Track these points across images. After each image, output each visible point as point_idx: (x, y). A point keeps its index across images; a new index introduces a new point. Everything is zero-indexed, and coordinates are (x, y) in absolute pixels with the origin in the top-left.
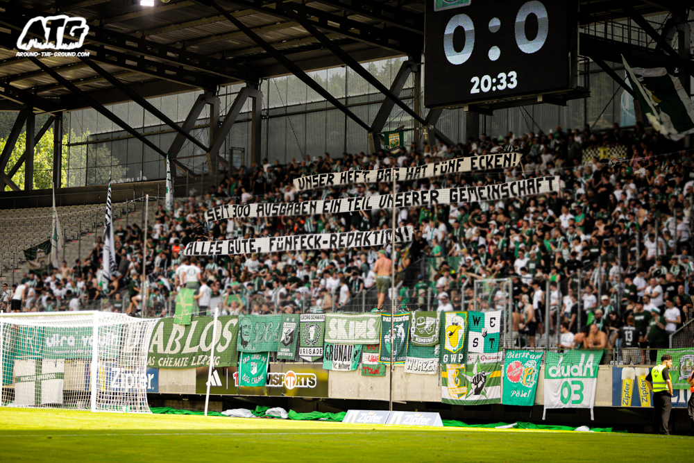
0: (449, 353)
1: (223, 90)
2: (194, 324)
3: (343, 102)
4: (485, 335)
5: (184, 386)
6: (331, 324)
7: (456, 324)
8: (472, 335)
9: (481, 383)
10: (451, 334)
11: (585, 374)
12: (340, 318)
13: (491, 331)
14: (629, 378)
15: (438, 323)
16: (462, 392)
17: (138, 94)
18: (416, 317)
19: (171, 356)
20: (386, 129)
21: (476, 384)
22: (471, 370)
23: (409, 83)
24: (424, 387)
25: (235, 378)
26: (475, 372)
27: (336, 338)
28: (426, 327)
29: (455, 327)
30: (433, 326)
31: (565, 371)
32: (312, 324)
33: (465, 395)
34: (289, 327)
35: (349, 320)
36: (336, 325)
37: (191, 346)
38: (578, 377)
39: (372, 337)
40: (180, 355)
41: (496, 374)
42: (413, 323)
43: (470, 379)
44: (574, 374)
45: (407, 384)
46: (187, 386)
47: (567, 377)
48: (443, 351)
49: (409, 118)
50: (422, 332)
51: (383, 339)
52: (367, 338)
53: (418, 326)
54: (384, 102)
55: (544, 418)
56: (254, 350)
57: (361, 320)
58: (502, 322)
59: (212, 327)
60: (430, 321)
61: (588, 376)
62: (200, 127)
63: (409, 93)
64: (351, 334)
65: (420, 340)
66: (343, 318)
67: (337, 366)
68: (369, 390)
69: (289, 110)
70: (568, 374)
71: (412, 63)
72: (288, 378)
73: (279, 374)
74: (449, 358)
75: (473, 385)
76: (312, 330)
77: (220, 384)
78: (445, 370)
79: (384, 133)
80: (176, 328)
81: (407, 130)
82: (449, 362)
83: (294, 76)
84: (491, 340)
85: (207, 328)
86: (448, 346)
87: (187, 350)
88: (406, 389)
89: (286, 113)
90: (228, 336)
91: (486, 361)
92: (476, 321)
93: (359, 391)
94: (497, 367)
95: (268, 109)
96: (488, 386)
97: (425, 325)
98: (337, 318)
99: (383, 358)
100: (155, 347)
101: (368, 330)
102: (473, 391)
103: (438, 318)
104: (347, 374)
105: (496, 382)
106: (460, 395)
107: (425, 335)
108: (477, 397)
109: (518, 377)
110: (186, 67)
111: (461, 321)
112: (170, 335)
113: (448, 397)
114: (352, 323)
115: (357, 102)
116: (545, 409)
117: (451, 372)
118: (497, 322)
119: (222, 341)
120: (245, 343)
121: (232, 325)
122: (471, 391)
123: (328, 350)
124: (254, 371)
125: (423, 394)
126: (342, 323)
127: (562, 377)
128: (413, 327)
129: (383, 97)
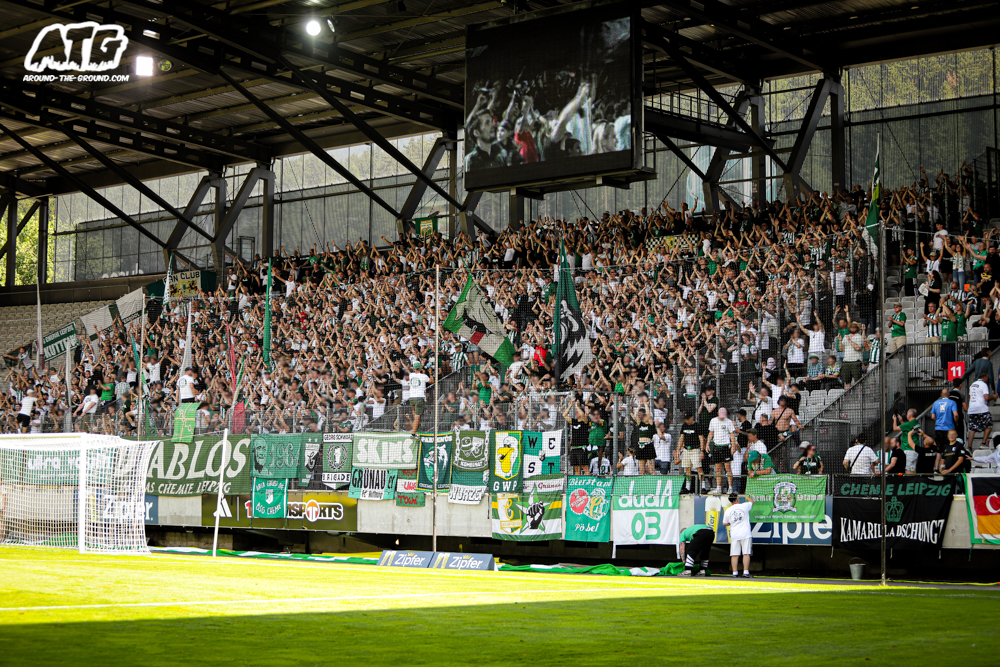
0: (501, 480)
1: (230, 171)
2: (199, 444)
3: (368, 185)
4: (544, 458)
5: (188, 517)
6: (360, 445)
7: (509, 446)
8: (528, 459)
9: (538, 515)
10: (502, 458)
11: (662, 505)
12: (371, 438)
13: (549, 454)
14: (714, 510)
15: (487, 444)
16: (516, 526)
17: (133, 176)
18: (461, 437)
19: (173, 481)
20: (417, 215)
21: (533, 516)
22: (527, 500)
23: (444, 162)
24: (470, 520)
25: (247, 508)
26: (531, 501)
27: (366, 462)
28: (473, 449)
29: (507, 449)
30: (481, 448)
31: (639, 502)
32: (337, 446)
33: (519, 530)
34: (311, 450)
35: (381, 440)
36: (366, 447)
37: (196, 471)
38: (654, 508)
39: (409, 460)
40: (184, 481)
41: (556, 505)
42: (458, 444)
43: (526, 511)
44: (648, 505)
45: (450, 516)
46: (192, 517)
47: (641, 508)
48: (493, 477)
49: (444, 202)
50: (468, 455)
51: (422, 462)
52: (403, 462)
53: (464, 448)
54: (415, 184)
55: (614, 557)
56: (271, 475)
57: (395, 441)
58: (563, 444)
59: (220, 448)
60: (477, 443)
61: (666, 507)
62: (204, 213)
63: (442, 175)
64: (384, 457)
65: (465, 464)
66: (374, 438)
67: (367, 494)
68: (406, 523)
69: (305, 195)
70: (642, 504)
71: (446, 140)
72: (310, 509)
73: (298, 503)
74: (501, 486)
75: (529, 517)
76: (338, 452)
77: (229, 515)
78: (495, 499)
79: (415, 220)
80: (179, 449)
81: (442, 217)
82: (501, 490)
83: (312, 155)
84: (550, 464)
85: (214, 449)
86: (499, 472)
87: (192, 474)
88: (449, 521)
89: (302, 197)
90: (241, 460)
91: (544, 490)
92: (533, 442)
93: (393, 525)
94: (558, 496)
95: (282, 193)
96: (548, 518)
97: (471, 446)
98: (367, 438)
99: (422, 485)
100: (155, 471)
101: (403, 453)
102: (528, 524)
103: (487, 439)
104: (379, 504)
105: (556, 514)
106: (513, 530)
107: (471, 459)
108: (534, 532)
109: (582, 508)
110: (189, 145)
111: (515, 443)
112: (171, 457)
113: (500, 532)
114: (385, 444)
115: (384, 183)
116: (614, 545)
117: (503, 502)
118: (557, 444)
119: (233, 464)
120: (259, 467)
121: (243, 445)
122: (527, 525)
123: (357, 476)
124: (270, 500)
125: (469, 528)
126: (372, 445)
127: (633, 508)
128: (458, 449)
129: (414, 178)
